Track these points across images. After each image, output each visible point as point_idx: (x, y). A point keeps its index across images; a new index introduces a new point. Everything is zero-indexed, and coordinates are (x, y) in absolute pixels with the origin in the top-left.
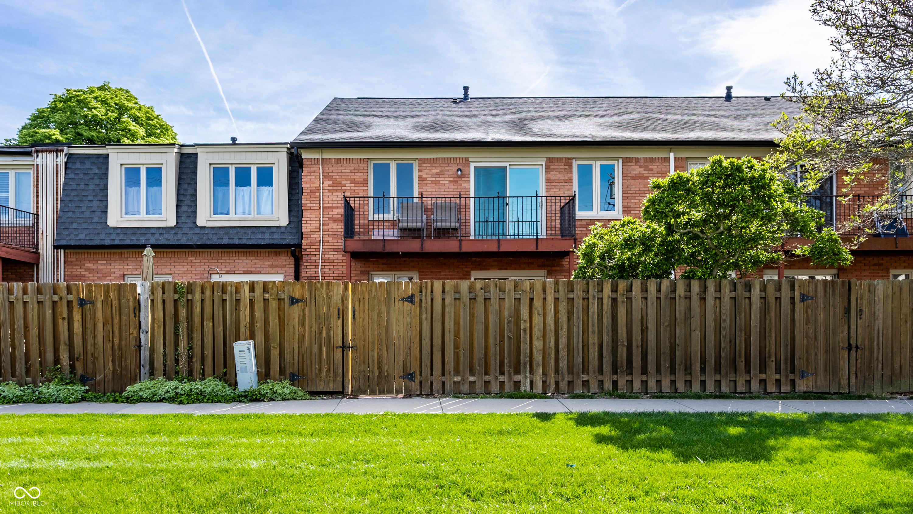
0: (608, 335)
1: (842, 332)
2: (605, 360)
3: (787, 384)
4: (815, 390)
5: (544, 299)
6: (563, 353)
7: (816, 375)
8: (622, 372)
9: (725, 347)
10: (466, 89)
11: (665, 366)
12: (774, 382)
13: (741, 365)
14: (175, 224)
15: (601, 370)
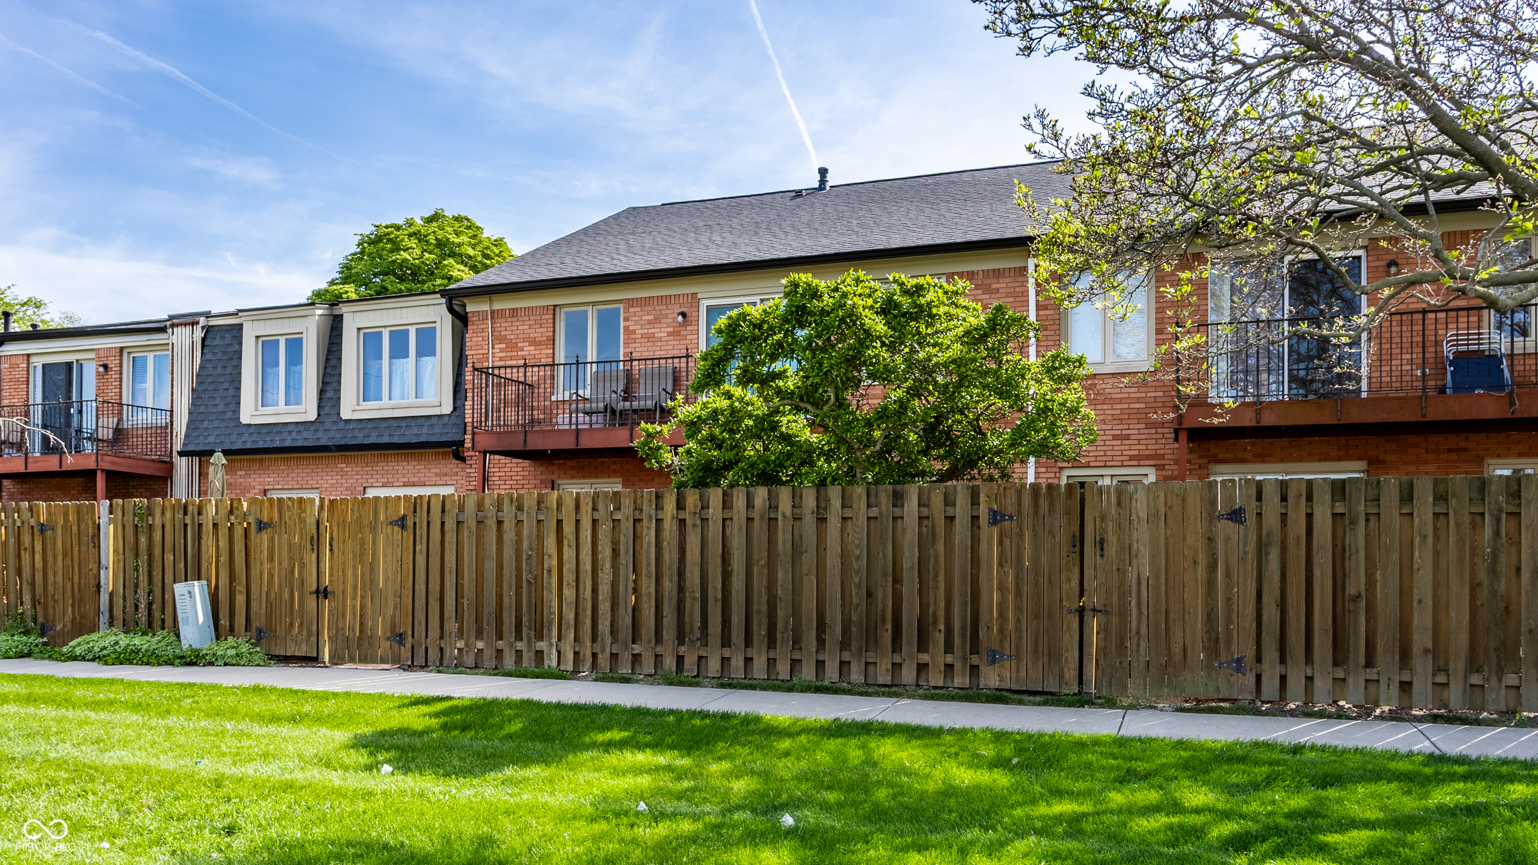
0: (671, 581)
1: (1069, 580)
2: (665, 621)
3: (964, 674)
4: (1014, 687)
5: (578, 521)
6: (605, 607)
7: (1018, 657)
8: (692, 642)
9: (858, 605)
10: (823, 172)
11: (759, 635)
12: (943, 669)
13: (887, 637)
14: (315, 416)
15: (659, 638)
